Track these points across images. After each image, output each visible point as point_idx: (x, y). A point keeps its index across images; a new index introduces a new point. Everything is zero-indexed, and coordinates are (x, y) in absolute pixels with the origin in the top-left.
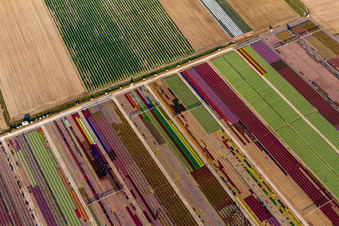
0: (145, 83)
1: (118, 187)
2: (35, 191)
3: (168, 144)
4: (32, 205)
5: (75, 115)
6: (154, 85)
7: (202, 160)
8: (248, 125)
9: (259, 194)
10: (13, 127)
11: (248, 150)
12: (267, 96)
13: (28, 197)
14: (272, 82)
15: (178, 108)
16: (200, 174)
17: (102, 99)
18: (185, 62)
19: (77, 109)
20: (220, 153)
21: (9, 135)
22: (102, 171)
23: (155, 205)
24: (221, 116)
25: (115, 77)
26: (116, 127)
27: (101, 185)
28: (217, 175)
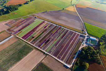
1: (50, 38)
2: (56, 45)
3: (40, 36)
6: (29, 42)
7: (41, 33)
8: (33, 30)
13: (57, 46)
14: (23, 30)
15: (33, 37)
16: (43, 32)
19: (39, 48)
20: (39, 32)
22: (49, 40)
23: (50, 34)
24: (33, 33)
25: (29, 47)
26: (40, 42)
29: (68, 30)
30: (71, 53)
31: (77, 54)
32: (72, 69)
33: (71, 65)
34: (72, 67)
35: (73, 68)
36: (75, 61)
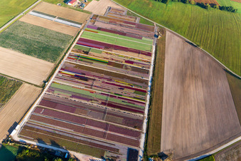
0: (70, 52)
1: (94, 80)
2: (73, 96)
3: (94, 62)
4: (77, 100)
5: (59, 72)
6: (72, 51)
7: (107, 61)
8: (108, 46)
9: (127, 59)
10: (43, 87)
11: (114, 52)
12: (104, 38)
13: (73, 99)
16: (109, 63)
17: (62, 63)
18: (74, 41)
19: (58, 70)
20: (109, 56)
21: (45, 90)
22: (86, 79)
23: (108, 77)
24: (100, 48)
25: (59, 55)
26: (76, 67)
27: (90, 82)
28: (114, 61)
29: (143, 113)
30: (53, 134)
31: (55, 148)
32: (8, 141)
33: (17, 139)
34: (13, 141)
35: (11, 142)
36: (29, 145)
